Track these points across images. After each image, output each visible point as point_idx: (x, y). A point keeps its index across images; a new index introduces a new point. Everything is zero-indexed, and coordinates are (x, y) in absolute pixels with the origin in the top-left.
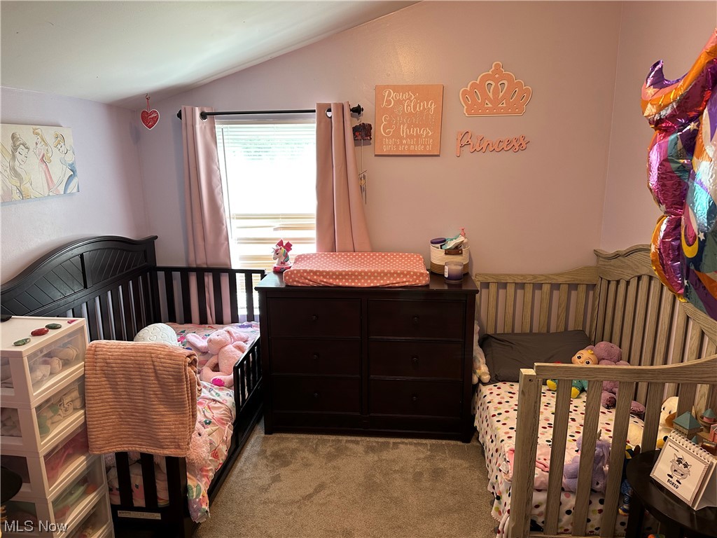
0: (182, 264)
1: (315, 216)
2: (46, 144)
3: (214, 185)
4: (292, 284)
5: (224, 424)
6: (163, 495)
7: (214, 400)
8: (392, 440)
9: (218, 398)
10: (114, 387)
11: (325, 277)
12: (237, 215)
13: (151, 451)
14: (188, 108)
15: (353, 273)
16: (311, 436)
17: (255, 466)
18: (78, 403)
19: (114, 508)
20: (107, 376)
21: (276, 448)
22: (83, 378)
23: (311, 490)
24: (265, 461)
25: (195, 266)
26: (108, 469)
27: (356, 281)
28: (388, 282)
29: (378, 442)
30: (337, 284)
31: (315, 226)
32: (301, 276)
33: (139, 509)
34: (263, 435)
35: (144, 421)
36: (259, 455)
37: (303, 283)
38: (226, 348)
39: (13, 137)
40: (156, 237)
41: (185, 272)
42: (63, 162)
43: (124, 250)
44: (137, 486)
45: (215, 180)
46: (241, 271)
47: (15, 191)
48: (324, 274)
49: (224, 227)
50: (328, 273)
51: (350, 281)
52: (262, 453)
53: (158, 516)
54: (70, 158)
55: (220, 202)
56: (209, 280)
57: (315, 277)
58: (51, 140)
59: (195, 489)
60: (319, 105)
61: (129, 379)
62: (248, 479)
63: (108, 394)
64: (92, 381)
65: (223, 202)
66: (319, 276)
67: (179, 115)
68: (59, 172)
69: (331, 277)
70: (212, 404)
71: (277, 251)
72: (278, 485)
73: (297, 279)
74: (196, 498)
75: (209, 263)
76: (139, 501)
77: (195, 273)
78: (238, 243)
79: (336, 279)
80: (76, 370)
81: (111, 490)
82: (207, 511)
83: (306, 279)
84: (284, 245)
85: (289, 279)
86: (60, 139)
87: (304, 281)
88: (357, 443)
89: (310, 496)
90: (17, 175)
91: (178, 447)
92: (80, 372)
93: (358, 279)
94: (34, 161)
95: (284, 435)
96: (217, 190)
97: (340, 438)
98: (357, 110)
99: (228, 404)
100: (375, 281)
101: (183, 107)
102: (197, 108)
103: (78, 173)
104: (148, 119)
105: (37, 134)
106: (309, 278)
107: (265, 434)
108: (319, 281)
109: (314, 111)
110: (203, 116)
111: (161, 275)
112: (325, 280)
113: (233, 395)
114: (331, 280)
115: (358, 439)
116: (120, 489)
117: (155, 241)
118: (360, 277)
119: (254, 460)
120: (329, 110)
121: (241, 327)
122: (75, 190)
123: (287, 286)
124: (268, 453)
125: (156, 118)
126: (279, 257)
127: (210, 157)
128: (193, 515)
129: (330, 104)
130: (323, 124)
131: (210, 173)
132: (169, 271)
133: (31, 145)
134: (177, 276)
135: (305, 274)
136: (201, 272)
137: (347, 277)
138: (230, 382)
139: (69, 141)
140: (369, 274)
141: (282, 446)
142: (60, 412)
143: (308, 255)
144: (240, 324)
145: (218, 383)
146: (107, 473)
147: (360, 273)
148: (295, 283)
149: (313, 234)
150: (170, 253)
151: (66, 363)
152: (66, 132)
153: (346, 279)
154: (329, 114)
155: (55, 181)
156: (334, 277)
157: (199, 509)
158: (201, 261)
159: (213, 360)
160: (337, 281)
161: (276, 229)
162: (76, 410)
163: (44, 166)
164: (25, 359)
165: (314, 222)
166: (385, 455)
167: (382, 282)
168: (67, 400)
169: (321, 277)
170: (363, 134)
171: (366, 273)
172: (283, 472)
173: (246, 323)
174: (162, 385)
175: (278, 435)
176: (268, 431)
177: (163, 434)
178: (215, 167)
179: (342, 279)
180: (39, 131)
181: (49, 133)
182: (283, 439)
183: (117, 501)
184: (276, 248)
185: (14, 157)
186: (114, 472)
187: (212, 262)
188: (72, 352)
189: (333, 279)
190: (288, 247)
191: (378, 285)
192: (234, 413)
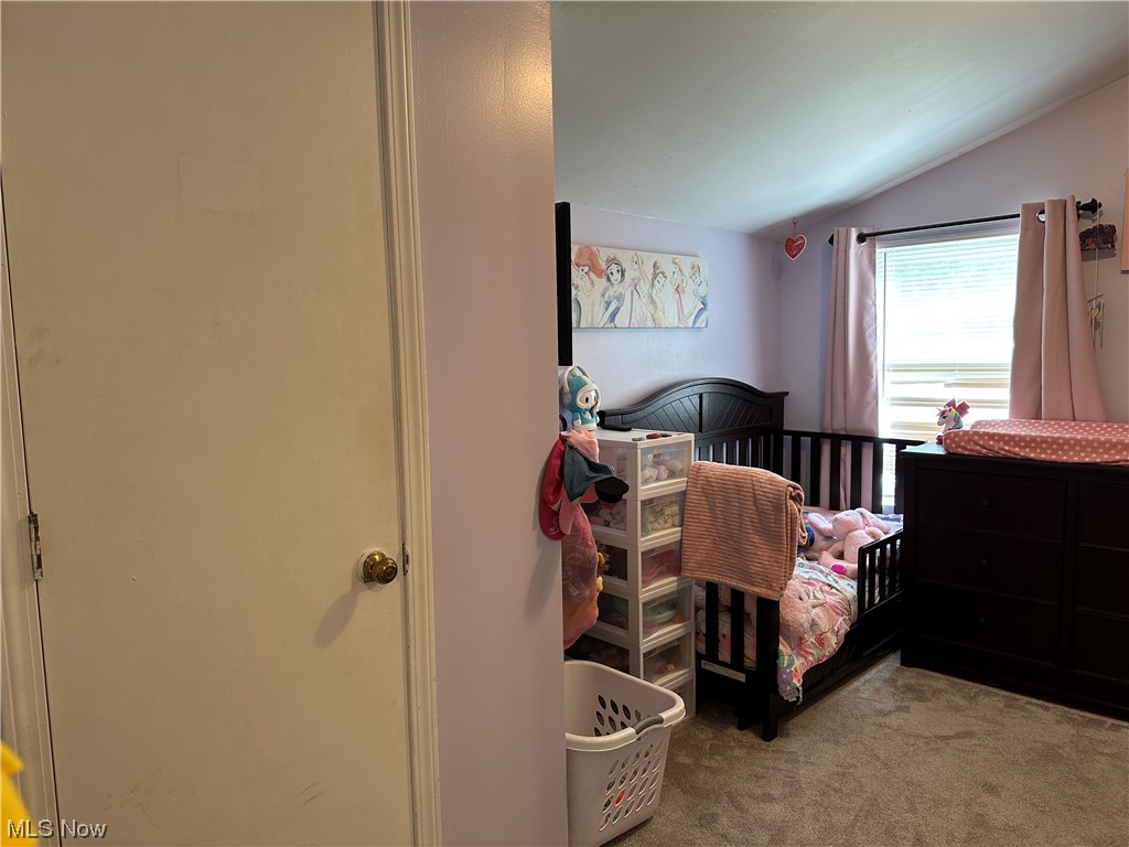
0: (816, 430)
1: (1010, 368)
2: (682, 274)
3: (866, 326)
4: (955, 451)
5: (838, 614)
6: (750, 652)
7: (829, 585)
8: (1110, 721)
9: (833, 584)
10: (712, 509)
11: (1006, 443)
12: (894, 365)
13: (742, 586)
14: (842, 230)
15: (1055, 441)
16: (971, 684)
17: (878, 690)
18: (677, 520)
19: (699, 657)
20: (706, 495)
21: (913, 682)
22: (684, 493)
23: (951, 733)
24: (892, 690)
25: (830, 432)
26: (697, 609)
27: (1060, 452)
28: (1117, 457)
29: (1084, 717)
30: (1027, 455)
31: (1009, 381)
32: (970, 440)
33: (723, 664)
34: (899, 665)
35: (737, 551)
36: (885, 681)
37: (971, 450)
38: (855, 533)
39: (654, 265)
40: (787, 393)
41: (817, 438)
42: (695, 294)
43: (747, 401)
44: (724, 636)
45: (867, 319)
46: (891, 441)
47: (650, 318)
48: (1007, 438)
49: (874, 380)
50: (1012, 438)
51: (1049, 451)
52: (891, 681)
53: (741, 677)
54: (702, 291)
55: (870, 347)
56: (846, 452)
57: (991, 443)
58: (687, 271)
59: (786, 658)
60: (1026, 207)
61: (727, 500)
62: (864, 699)
63: (706, 516)
64: (693, 498)
65: (875, 347)
66: (998, 441)
67: (831, 241)
68: (691, 304)
69: (1017, 444)
70: (827, 588)
71: (943, 413)
72: (904, 715)
73: (963, 444)
74: (787, 667)
75: (848, 428)
76: (725, 655)
77: (829, 441)
78: (892, 405)
79: (1025, 447)
80: (679, 484)
81: (697, 634)
82: (798, 689)
83: (977, 444)
84: (957, 405)
85: (950, 444)
86: (696, 269)
87: (973, 447)
88: (1047, 709)
89: (947, 738)
90: (653, 302)
91: (770, 587)
92: (682, 487)
93: (1062, 450)
94: (670, 289)
95: (928, 672)
96: (868, 332)
97: (1019, 696)
98: (1093, 207)
99: (847, 594)
100: (1094, 455)
101: (836, 229)
102: (853, 229)
103: (709, 307)
104: (792, 247)
105: (676, 263)
106: (981, 443)
107: (902, 664)
108: (996, 448)
109: (1018, 216)
110: (861, 238)
111: (788, 439)
112: (1007, 448)
113: (855, 587)
114: (1017, 449)
115: (1051, 705)
116: (706, 635)
117: (786, 398)
118: (1066, 447)
119: (878, 684)
120: (1042, 212)
121: (883, 519)
122: (703, 325)
123: (949, 453)
124: (900, 683)
125: (803, 244)
126: (947, 423)
127: (865, 289)
128: (782, 687)
129: (1043, 204)
130: (1030, 233)
131: (862, 308)
132: (797, 435)
133: (669, 274)
134: (806, 441)
135: (976, 437)
136: (836, 440)
137: (1044, 446)
138: (853, 572)
139: (705, 272)
140: (1084, 443)
141: (922, 682)
142: (660, 521)
143: (993, 421)
144: (883, 516)
145: (839, 570)
146: (696, 613)
147: (1067, 441)
148: (960, 450)
149: (1005, 394)
150: (802, 414)
151: (672, 474)
152: (703, 263)
153: (1041, 448)
154: (1042, 218)
155: (686, 313)
156: (1022, 444)
157: (789, 682)
158: (838, 426)
159: (837, 547)
160: (1027, 450)
161: (948, 385)
162: (674, 526)
163: (677, 296)
164: (639, 451)
165: (1008, 375)
166: (1090, 732)
167: (1106, 456)
168: (668, 511)
169: (1002, 443)
170: (1100, 240)
171: (1078, 442)
172: (915, 706)
173: (891, 516)
174: (760, 512)
175: (921, 670)
176: (906, 662)
177: (755, 568)
178: (870, 302)
179: (1036, 448)
180: (677, 260)
181: (686, 263)
182: (926, 676)
183: (703, 649)
184: (943, 409)
185: (653, 284)
186: (702, 614)
187: (852, 427)
188: (678, 465)
189: (1020, 447)
190: (963, 409)
191: (1098, 460)
192: (854, 608)
